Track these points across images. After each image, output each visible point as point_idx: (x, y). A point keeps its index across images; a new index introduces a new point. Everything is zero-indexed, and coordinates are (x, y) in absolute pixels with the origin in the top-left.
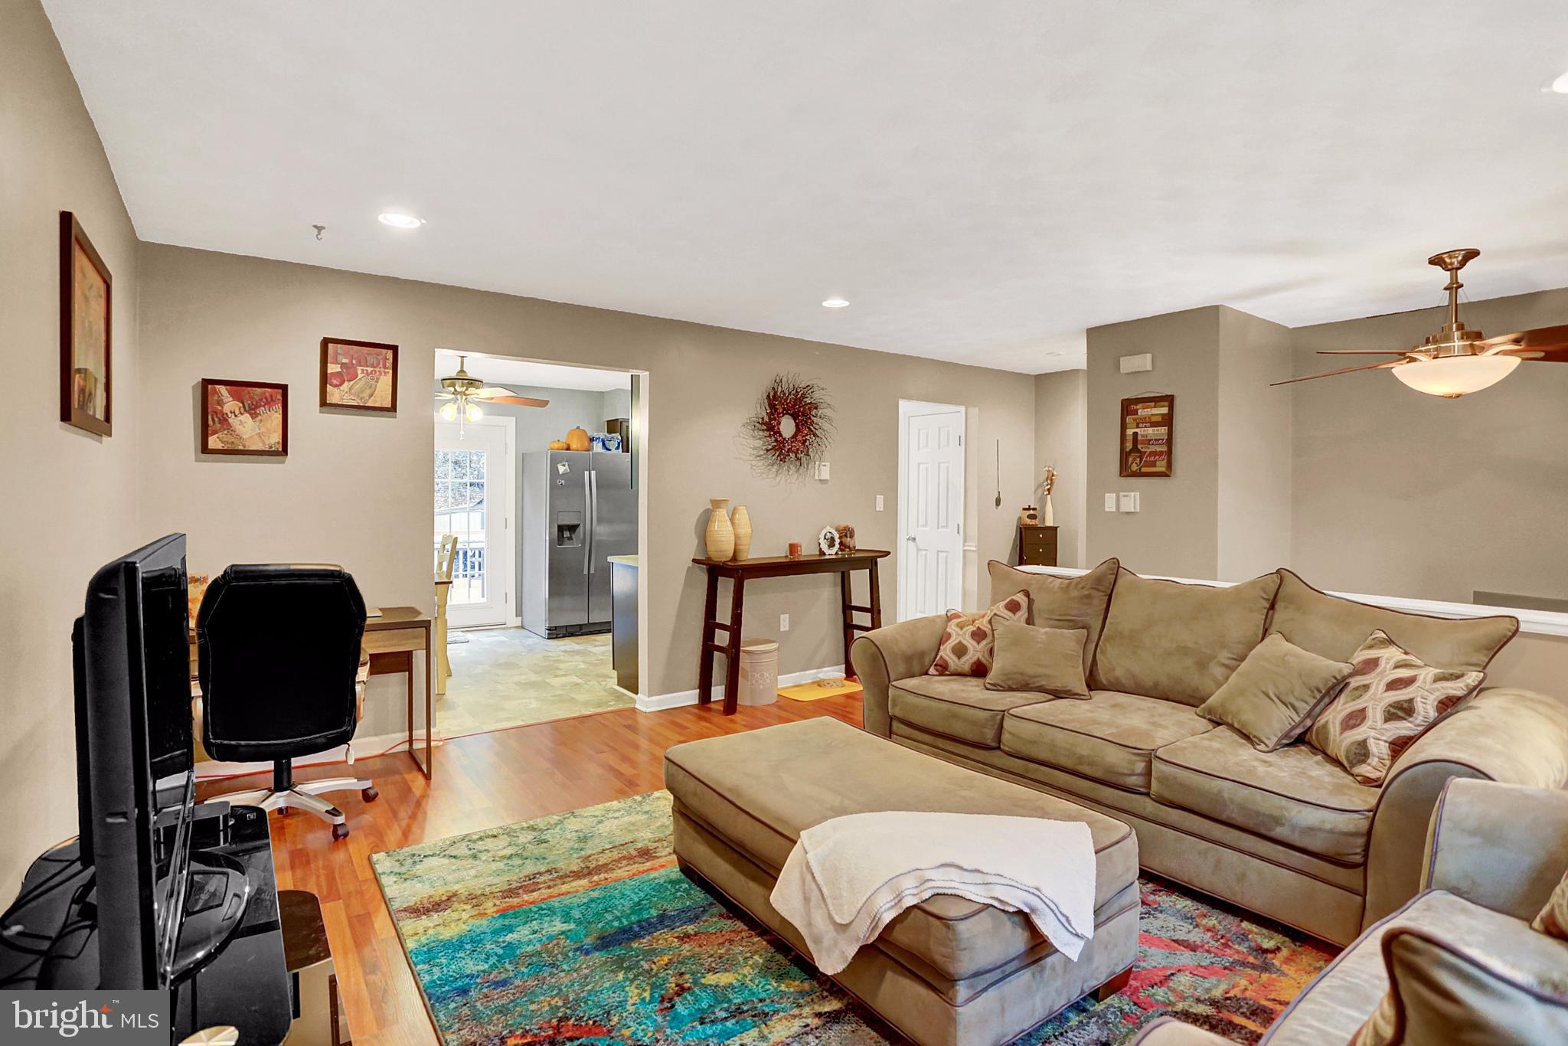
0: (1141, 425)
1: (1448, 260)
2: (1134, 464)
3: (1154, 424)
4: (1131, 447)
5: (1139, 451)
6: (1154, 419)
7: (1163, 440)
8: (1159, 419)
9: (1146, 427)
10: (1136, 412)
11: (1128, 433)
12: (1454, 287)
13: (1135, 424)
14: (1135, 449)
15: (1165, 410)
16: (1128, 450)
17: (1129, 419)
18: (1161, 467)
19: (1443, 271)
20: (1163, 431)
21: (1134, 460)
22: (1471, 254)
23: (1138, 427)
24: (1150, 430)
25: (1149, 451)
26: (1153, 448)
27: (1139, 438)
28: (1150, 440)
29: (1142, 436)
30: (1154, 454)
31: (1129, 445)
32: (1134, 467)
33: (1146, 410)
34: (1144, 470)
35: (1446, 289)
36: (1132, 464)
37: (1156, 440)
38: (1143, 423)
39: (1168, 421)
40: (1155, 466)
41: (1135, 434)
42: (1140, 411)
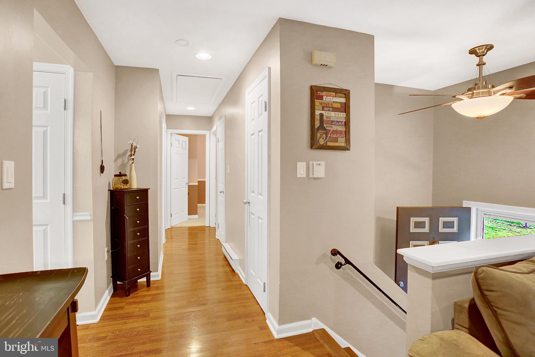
0: (325, 108)
1: (478, 51)
2: (321, 139)
3: (335, 110)
4: (319, 125)
5: (324, 129)
6: (335, 105)
7: (342, 122)
8: (339, 106)
9: (329, 111)
10: (321, 98)
11: (316, 114)
12: (481, 65)
13: (321, 108)
14: (321, 126)
15: (343, 100)
16: (316, 127)
17: (317, 102)
18: (341, 142)
19: (476, 57)
20: (342, 116)
21: (321, 135)
22: (490, 47)
23: (323, 110)
24: (333, 114)
25: (332, 129)
26: (335, 128)
27: (325, 118)
28: (333, 121)
29: (327, 117)
30: (336, 132)
31: (317, 124)
32: (322, 142)
33: (329, 97)
34: (329, 144)
35: (477, 65)
36: (319, 139)
37: (337, 122)
38: (327, 107)
39: (346, 108)
40: (336, 141)
41: (321, 115)
42: (324, 97)
